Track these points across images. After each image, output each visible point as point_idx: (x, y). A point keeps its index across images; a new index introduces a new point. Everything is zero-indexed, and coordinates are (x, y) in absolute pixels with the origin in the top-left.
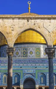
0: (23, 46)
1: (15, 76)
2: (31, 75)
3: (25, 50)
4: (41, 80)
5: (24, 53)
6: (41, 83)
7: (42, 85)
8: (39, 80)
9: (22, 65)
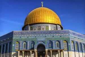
0: (38, 25)
1: (32, 43)
2: (42, 42)
3: (39, 27)
4: (49, 45)
5: (39, 29)
6: (49, 48)
7: (50, 49)
8: (48, 46)
9: (36, 35)
